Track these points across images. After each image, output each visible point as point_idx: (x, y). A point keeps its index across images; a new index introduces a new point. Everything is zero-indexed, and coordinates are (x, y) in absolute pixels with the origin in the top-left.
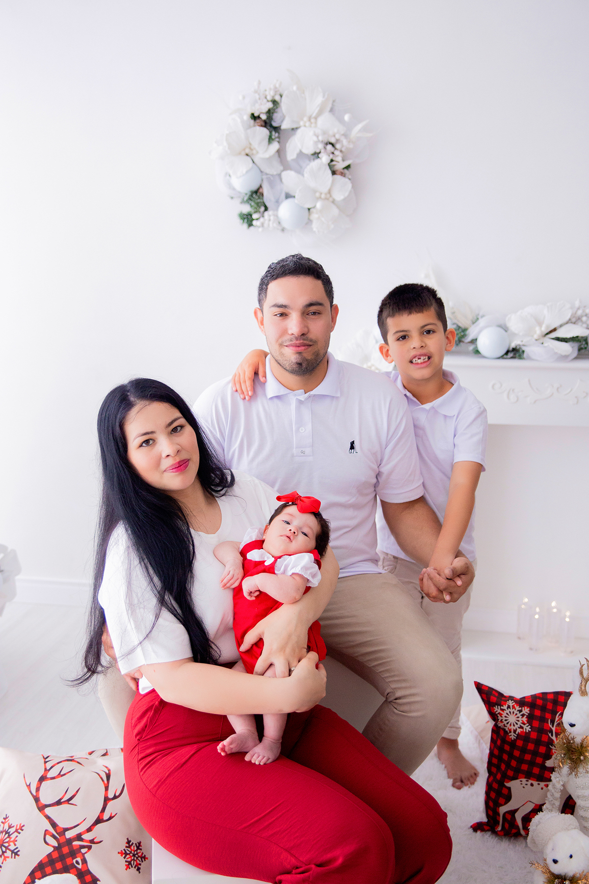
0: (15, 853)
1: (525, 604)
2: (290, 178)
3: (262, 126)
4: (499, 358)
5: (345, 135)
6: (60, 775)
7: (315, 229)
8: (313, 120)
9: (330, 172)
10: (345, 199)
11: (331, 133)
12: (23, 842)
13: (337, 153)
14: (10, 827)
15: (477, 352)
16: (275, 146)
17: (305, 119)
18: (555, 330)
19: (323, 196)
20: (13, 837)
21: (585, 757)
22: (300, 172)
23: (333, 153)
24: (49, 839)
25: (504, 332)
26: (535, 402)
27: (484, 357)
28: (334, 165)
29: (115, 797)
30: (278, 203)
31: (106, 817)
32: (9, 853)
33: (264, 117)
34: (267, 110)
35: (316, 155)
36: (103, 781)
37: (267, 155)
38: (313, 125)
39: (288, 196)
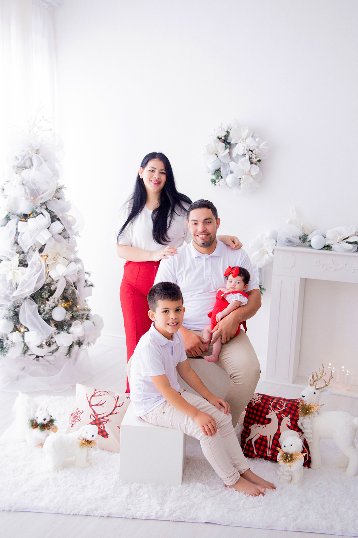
0: (79, 420)
1: (330, 366)
2: (232, 165)
3: (222, 142)
4: (320, 249)
5: (257, 147)
6: (99, 395)
7: (241, 187)
8: (244, 140)
9: (249, 163)
10: (256, 175)
11: (251, 146)
12: (82, 417)
13: (253, 155)
14: (79, 411)
15: (310, 246)
16: (228, 150)
17: (241, 140)
18: (348, 238)
19: (247, 173)
20: (79, 415)
21: (309, 412)
22: (237, 162)
23: (252, 155)
24: (92, 417)
25: (324, 238)
26: (335, 270)
27: (314, 249)
28: (252, 160)
29: (119, 406)
30: (227, 175)
31: (114, 412)
32: (77, 420)
33: (223, 138)
34: (224, 135)
35: (244, 155)
36: (115, 400)
37: (223, 155)
38: (244, 142)
39: (232, 172)
